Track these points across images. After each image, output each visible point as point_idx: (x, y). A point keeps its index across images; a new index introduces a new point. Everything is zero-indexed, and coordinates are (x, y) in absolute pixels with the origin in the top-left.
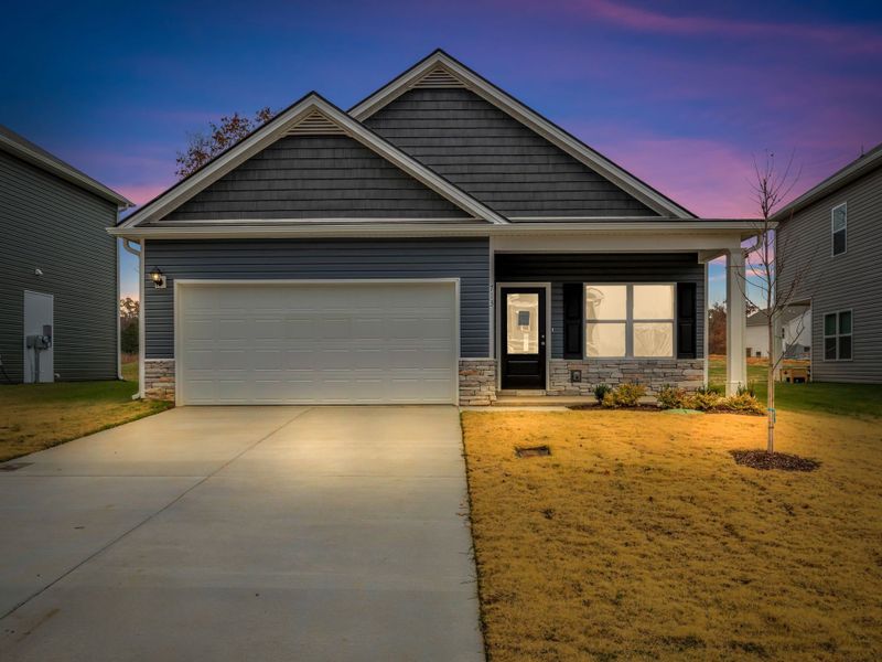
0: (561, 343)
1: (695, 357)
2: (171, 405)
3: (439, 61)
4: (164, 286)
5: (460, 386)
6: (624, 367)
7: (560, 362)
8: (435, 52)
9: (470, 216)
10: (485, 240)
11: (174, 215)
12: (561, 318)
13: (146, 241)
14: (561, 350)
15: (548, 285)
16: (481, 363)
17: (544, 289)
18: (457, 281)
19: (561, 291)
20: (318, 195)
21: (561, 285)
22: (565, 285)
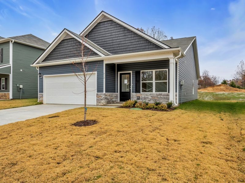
0: (135, 88)
2: (42, 103)
3: (103, 14)
4: (42, 77)
5: (97, 100)
6: (152, 95)
7: (134, 94)
11: (44, 61)
12: (135, 81)
13: (39, 67)
14: (135, 90)
15: (131, 72)
16: (102, 94)
17: (130, 73)
18: (96, 72)
19: (135, 73)
22: (136, 72)
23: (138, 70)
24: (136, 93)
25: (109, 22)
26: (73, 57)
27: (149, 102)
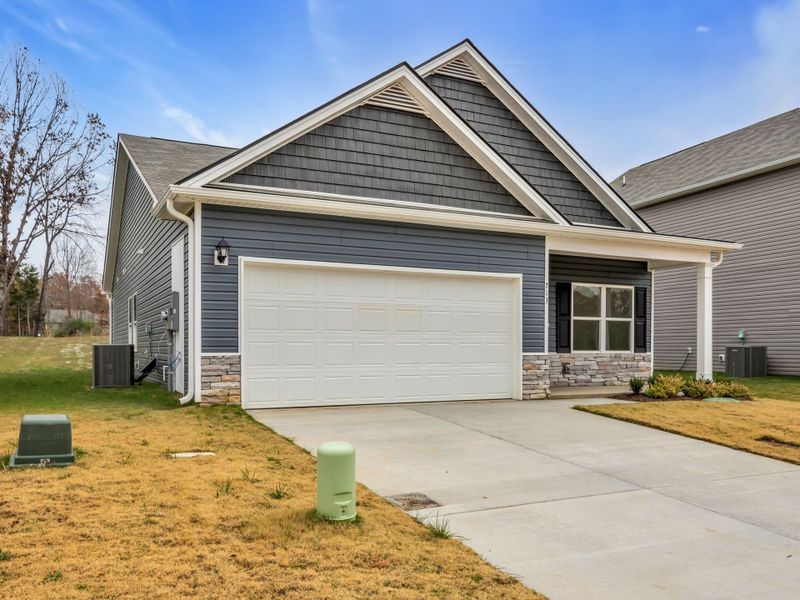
1: (645, 351)
3: (466, 51)
5: (524, 380)
6: (599, 359)
8: (464, 42)
9: (530, 214)
10: (542, 239)
12: (555, 314)
14: (554, 344)
16: (538, 358)
18: (520, 277)
19: (555, 290)
20: (396, 174)
21: (554, 284)
22: (557, 284)
23: (562, 279)
24: (557, 352)
25: (465, 88)
26: (420, 197)
27: (593, 380)
